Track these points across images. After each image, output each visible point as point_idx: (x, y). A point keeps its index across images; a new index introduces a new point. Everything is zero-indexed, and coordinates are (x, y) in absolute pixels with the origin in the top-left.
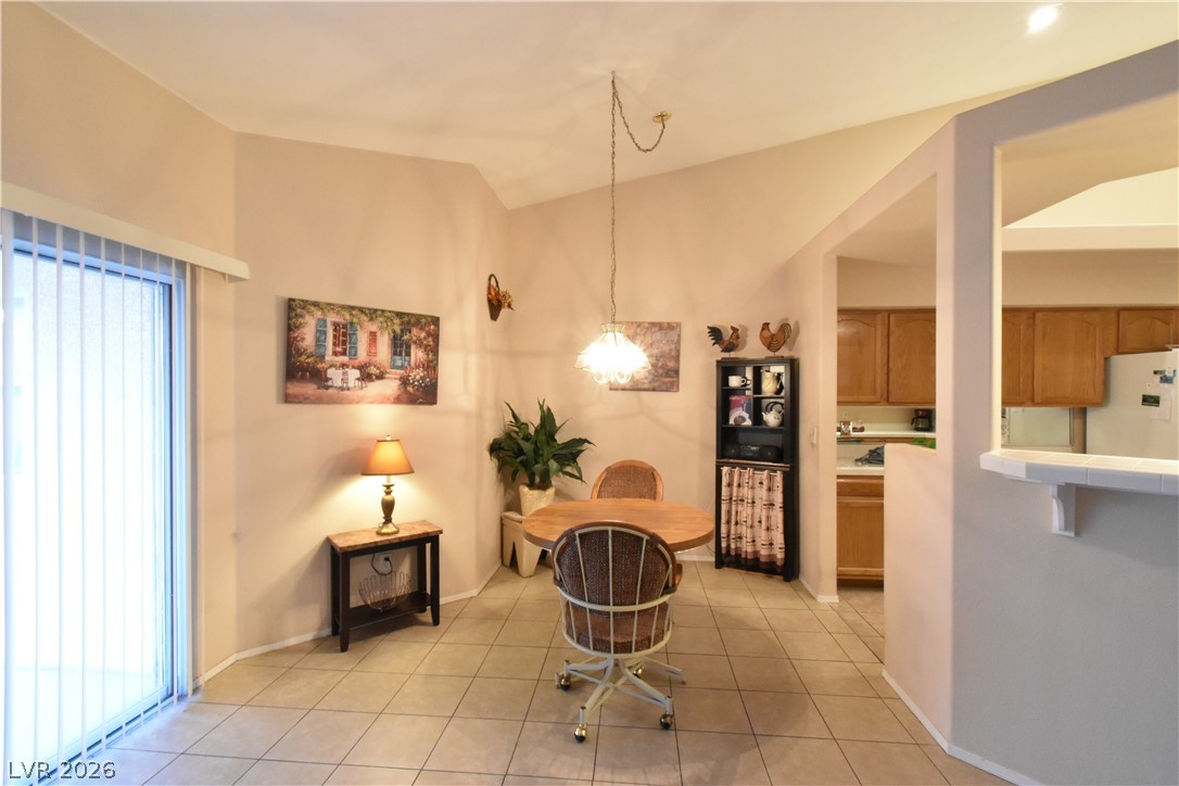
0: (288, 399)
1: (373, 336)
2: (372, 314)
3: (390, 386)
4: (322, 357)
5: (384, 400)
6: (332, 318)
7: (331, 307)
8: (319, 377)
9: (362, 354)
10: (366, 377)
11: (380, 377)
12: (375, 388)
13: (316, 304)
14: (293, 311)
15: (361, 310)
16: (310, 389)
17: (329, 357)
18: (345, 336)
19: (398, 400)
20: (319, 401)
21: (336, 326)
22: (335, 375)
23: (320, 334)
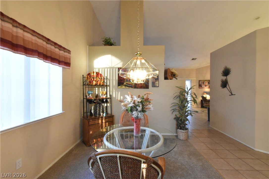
0: (199, 88)
1: (206, 82)
2: (206, 80)
3: (208, 87)
4: (201, 85)
5: (207, 88)
6: (202, 81)
7: (202, 80)
8: (201, 86)
9: (205, 84)
10: (205, 86)
11: (207, 86)
12: (206, 87)
13: (201, 80)
14: (199, 81)
15: (205, 80)
16: (201, 87)
17: (202, 85)
18: (203, 83)
19: (209, 88)
20: (201, 88)
21: (203, 82)
22: (203, 86)
23: (201, 83)
